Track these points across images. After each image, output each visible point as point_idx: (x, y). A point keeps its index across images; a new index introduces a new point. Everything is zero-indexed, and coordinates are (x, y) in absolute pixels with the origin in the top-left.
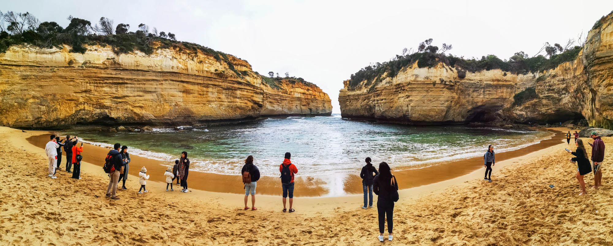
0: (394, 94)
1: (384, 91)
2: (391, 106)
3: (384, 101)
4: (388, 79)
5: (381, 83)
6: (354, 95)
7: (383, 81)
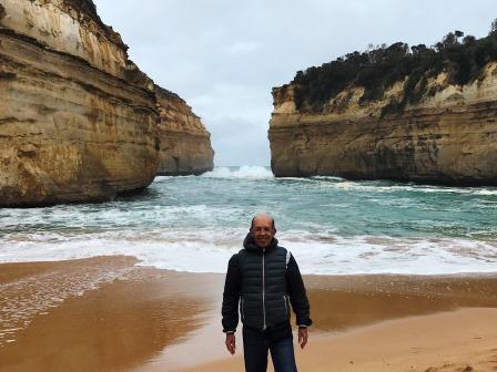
0: (470, 125)
1: (443, 118)
2: (465, 150)
3: (443, 139)
4: (452, 90)
5: (432, 98)
6: (319, 125)
7: (437, 94)
